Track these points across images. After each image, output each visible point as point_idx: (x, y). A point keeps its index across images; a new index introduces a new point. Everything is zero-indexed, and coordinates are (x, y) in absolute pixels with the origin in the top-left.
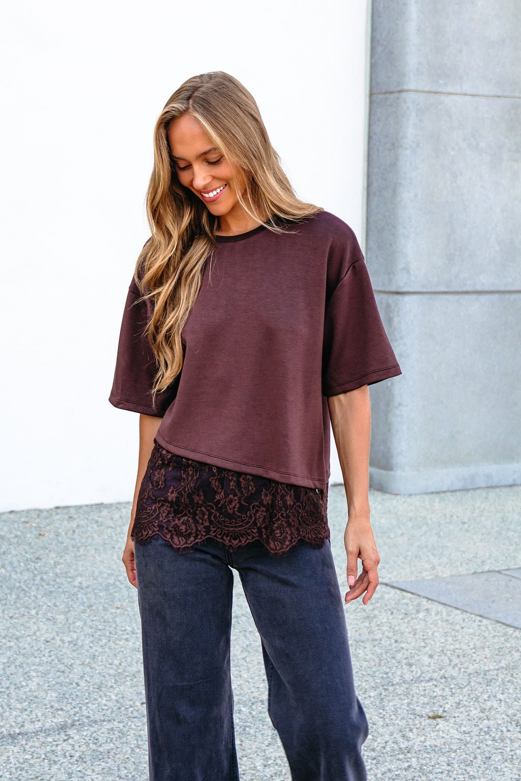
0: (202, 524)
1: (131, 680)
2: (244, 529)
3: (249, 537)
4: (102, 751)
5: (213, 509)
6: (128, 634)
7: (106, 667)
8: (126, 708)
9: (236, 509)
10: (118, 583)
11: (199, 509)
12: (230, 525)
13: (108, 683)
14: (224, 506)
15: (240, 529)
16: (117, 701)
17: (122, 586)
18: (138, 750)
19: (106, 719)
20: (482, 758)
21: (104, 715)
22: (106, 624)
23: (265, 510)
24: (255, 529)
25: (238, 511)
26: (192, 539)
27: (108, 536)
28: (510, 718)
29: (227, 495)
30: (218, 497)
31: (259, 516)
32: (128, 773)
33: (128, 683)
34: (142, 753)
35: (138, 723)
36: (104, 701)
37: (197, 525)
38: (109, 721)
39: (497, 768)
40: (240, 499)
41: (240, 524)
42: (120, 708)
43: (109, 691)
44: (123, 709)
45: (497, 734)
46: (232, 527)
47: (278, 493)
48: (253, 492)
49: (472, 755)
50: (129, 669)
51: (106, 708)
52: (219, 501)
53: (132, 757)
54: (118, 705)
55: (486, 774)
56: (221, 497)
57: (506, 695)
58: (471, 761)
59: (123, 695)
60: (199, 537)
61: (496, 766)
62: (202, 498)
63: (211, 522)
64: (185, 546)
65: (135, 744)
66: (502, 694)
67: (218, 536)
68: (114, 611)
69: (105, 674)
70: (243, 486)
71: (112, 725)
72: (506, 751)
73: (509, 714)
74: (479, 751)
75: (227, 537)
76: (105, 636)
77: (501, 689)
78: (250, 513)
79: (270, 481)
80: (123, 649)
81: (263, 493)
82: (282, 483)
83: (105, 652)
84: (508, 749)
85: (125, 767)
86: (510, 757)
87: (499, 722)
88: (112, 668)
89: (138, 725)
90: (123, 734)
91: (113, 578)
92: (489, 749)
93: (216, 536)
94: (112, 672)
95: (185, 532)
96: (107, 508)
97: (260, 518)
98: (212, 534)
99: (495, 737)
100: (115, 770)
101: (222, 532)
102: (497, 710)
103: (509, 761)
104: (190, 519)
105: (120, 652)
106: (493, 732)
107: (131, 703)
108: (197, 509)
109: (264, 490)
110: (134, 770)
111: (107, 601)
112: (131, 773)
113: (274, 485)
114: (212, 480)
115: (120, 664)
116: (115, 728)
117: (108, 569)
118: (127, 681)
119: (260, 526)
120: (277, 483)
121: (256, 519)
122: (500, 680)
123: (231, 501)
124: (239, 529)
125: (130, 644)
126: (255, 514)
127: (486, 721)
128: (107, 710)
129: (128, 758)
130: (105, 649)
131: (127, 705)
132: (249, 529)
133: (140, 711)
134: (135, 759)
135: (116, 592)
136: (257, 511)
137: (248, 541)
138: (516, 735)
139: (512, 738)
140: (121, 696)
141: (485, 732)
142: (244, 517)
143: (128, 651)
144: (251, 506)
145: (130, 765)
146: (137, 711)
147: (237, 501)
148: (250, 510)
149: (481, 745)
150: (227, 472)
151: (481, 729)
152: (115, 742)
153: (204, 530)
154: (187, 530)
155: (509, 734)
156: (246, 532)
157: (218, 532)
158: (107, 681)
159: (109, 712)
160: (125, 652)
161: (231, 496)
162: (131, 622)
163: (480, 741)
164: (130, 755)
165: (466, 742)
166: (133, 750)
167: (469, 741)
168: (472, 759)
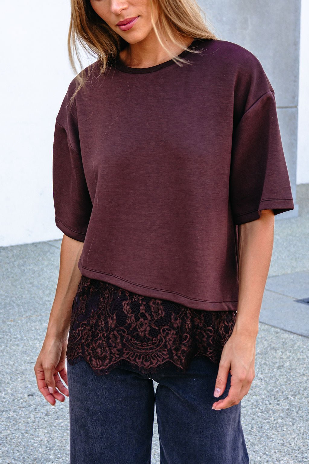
0: (115, 347)
1: (21, 377)
2: (156, 351)
3: (159, 359)
4: (2, 437)
5: (124, 333)
6: (18, 340)
7: (4, 367)
8: (18, 400)
9: (147, 332)
10: (11, 302)
11: (112, 333)
12: (142, 347)
13: (6, 380)
14: (135, 329)
15: (152, 351)
16: (12, 395)
17: (14, 305)
18: (26, 435)
19: (5, 410)
20: (257, 427)
21: (3, 406)
22: (4, 333)
23: (175, 332)
24: (165, 351)
25: (149, 334)
26: (107, 361)
27: (5, 269)
28: (269, 393)
29: (137, 319)
30: (128, 321)
31: (169, 339)
32: (20, 455)
33: (19, 380)
34: (29, 437)
35: (26, 412)
36: (3, 395)
37: (111, 348)
38: (7, 411)
39: (268, 435)
40: (150, 322)
41: (151, 347)
42: (14, 400)
43: (7, 386)
44: (16, 400)
45: (263, 407)
46: (143, 349)
47: (187, 318)
48: (163, 315)
49: (250, 425)
50: (20, 368)
51: (4, 400)
52: (130, 325)
53: (23, 441)
54: (13, 397)
55: (261, 441)
56: (132, 321)
57: (264, 375)
58: (250, 431)
59: (16, 389)
60: (114, 359)
61: (267, 434)
62: (115, 322)
63: (124, 345)
64: (101, 368)
65: (24, 430)
66: (262, 374)
67: (131, 358)
68: (9, 323)
69: (4, 373)
70: (153, 310)
71: (9, 415)
72: (271, 420)
73: (269, 390)
74: (253, 421)
75: (139, 359)
76: (4, 343)
77: (260, 370)
78: (160, 337)
79: (180, 305)
80: (15, 353)
81: (172, 317)
82: (190, 309)
83: (4, 355)
84: (272, 419)
85: (18, 450)
86: (275, 425)
87: (263, 397)
88: (8, 368)
89: (26, 413)
90: (16, 422)
91: (9, 299)
92: (260, 419)
93: (128, 358)
94: (8, 371)
95: (101, 355)
96: (4, 250)
97: (170, 340)
98: (125, 357)
99: (262, 409)
100: (11, 453)
101: (134, 354)
102: (261, 387)
103: (274, 429)
104: (104, 342)
105: (13, 355)
106: (261, 406)
107: (21, 395)
108: (110, 333)
109: (173, 314)
110: (24, 453)
111: (5, 316)
112: (22, 455)
113: (183, 309)
114: (125, 304)
115: (14, 365)
116: (11, 417)
117: (6, 293)
118: (18, 377)
119: (171, 348)
120: (186, 308)
121: (166, 342)
122: (259, 363)
123: (142, 325)
124: (150, 351)
125: (20, 348)
126: (165, 337)
127: (254, 397)
128: (5, 402)
129: (20, 442)
130: (3, 353)
131: (18, 398)
132: (160, 351)
133: (27, 402)
134: (24, 443)
135: (10, 309)
136: (167, 334)
137: (158, 363)
138: (275, 407)
139: (274, 409)
140: (15, 390)
141: (255, 405)
142: (155, 340)
143: (19, 354)
144: (161, 330)
145: (21, 449)
146: (25, 402)
147: (147, 324)
148: (160, 333)
149: (254, 417)
150: (137, 296)
151: (252, 404)
152: (11, 429)
153: (117, 353)
154: (102, 353)
155: (271, 407)
156: (157, 354)
157: (131, 354)
158: (5, 378)
159: (6, 403)
160: (17, 355)
161: (142, 320)
162: (20, 332)
163: (253, 413)
164: (21, 440)
165: (244, 415)
166: (23, 435)
167: (246, 414)
168: (250, 429)
